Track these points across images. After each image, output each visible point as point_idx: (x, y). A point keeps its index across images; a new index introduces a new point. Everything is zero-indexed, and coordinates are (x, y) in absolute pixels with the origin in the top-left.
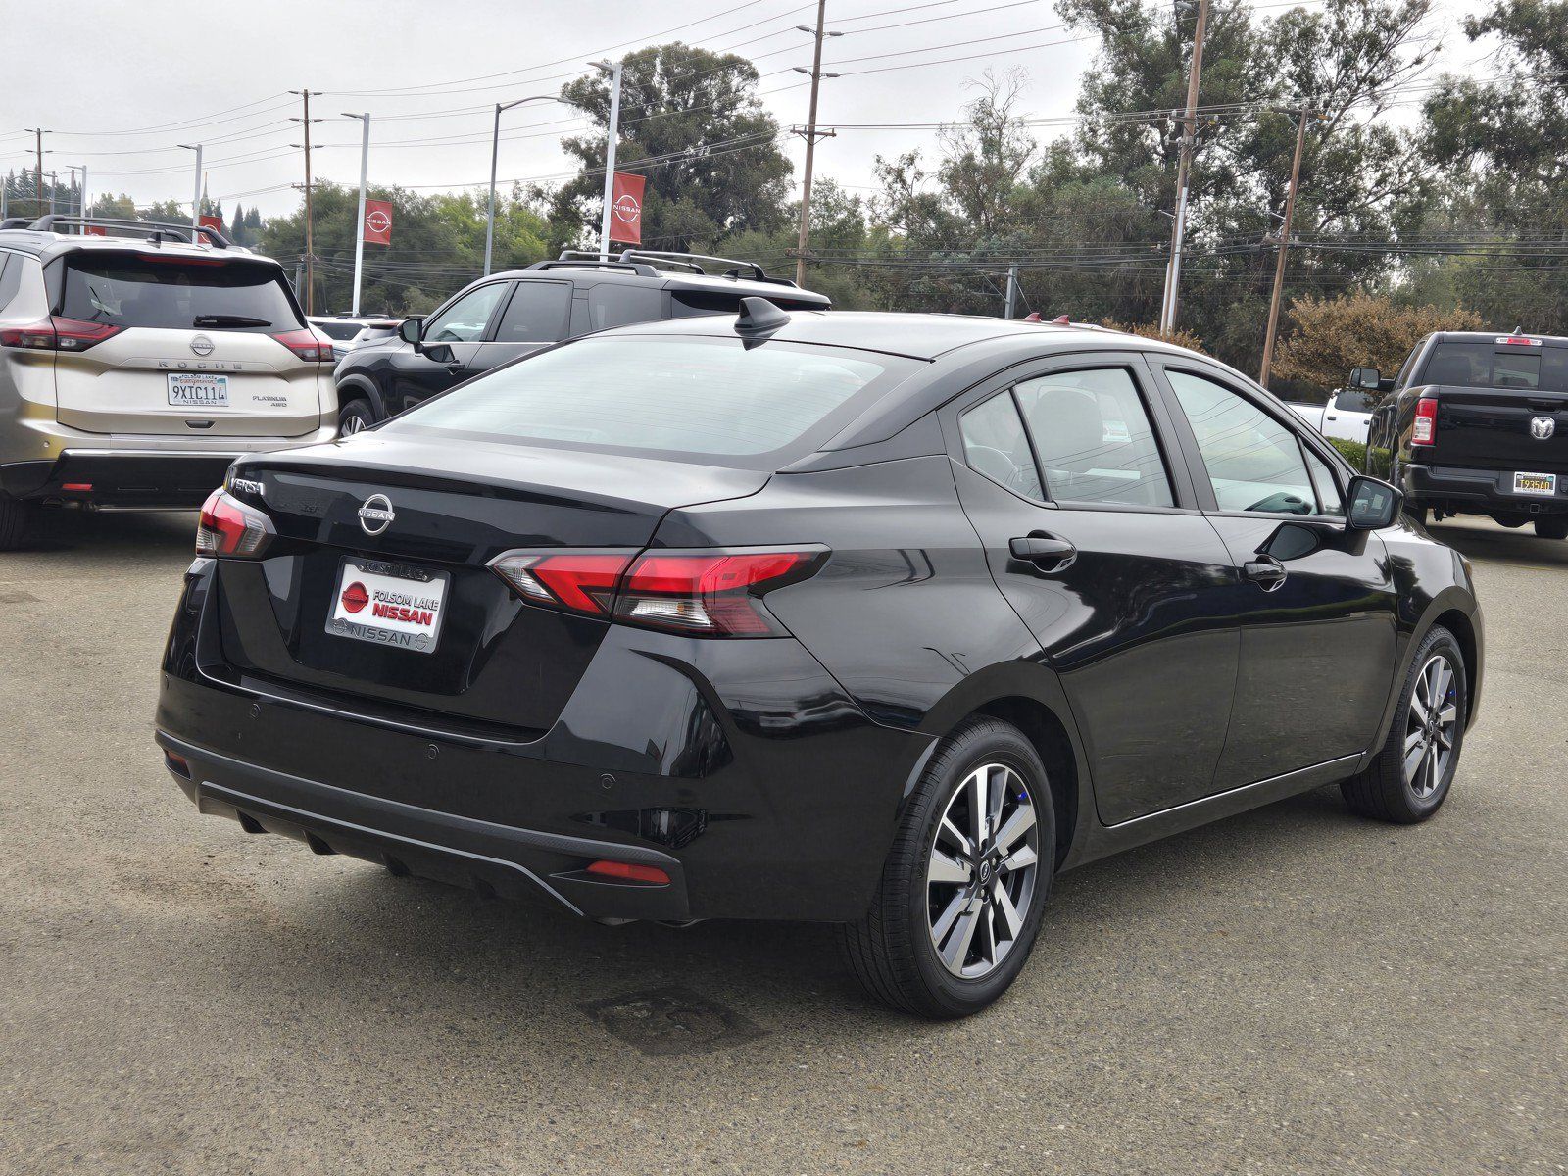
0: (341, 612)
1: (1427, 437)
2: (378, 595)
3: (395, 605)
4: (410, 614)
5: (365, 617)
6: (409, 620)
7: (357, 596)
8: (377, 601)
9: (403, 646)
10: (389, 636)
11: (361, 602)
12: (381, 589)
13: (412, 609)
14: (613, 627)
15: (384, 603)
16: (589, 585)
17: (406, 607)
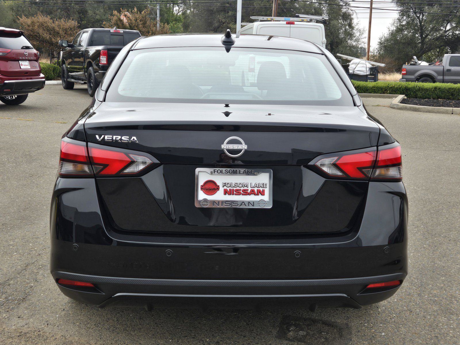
0: (202, 195)
1: (105, 62)
2: (225, 185)
3: (238, 188)
4: (249, 191)
5: (219, 196)
6: (249, 194)
7: (211, 186)
8: (225, 188)
9: (251, 207)
10: (239, 204)
11: (214, 189)
12: (227, 182)
13: (250, 189)
14: (370, 183)
15: (230, 188)
16: (360, 167)
17: (246, 188)
